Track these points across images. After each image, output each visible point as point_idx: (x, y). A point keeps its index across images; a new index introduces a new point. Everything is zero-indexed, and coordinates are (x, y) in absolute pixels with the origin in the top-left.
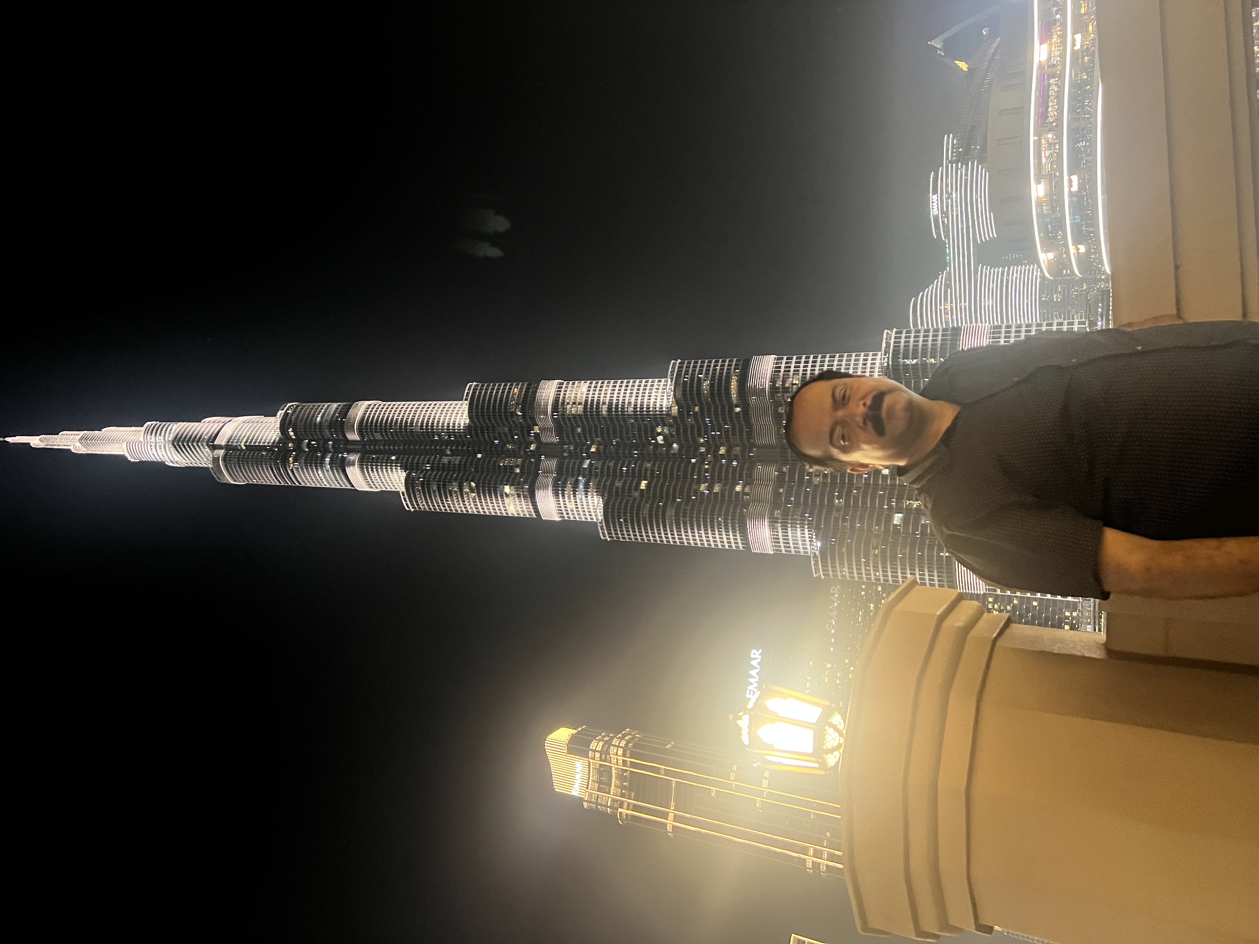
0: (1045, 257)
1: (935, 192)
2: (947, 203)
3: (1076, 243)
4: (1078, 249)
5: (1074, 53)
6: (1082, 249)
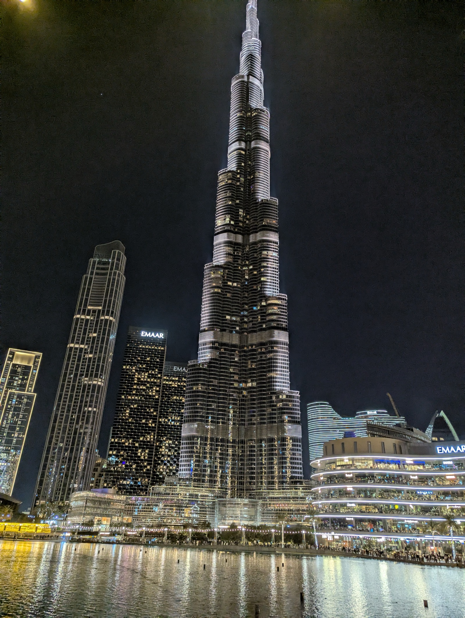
0: (319, 462)
1: (378, 413)
3: (324, 476)
5: (409, 475)
6: (322, 478)
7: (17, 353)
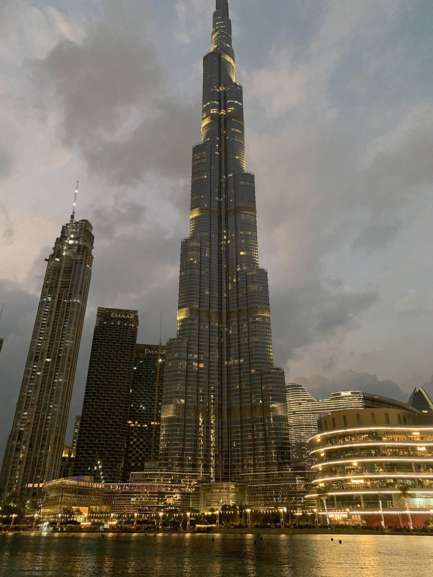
0: (318, 438)
1: (352, 393)
2: (347, 399)
3: (326, 451)
4: (322, 453)
5: (416, 447)
6: (322, 455)
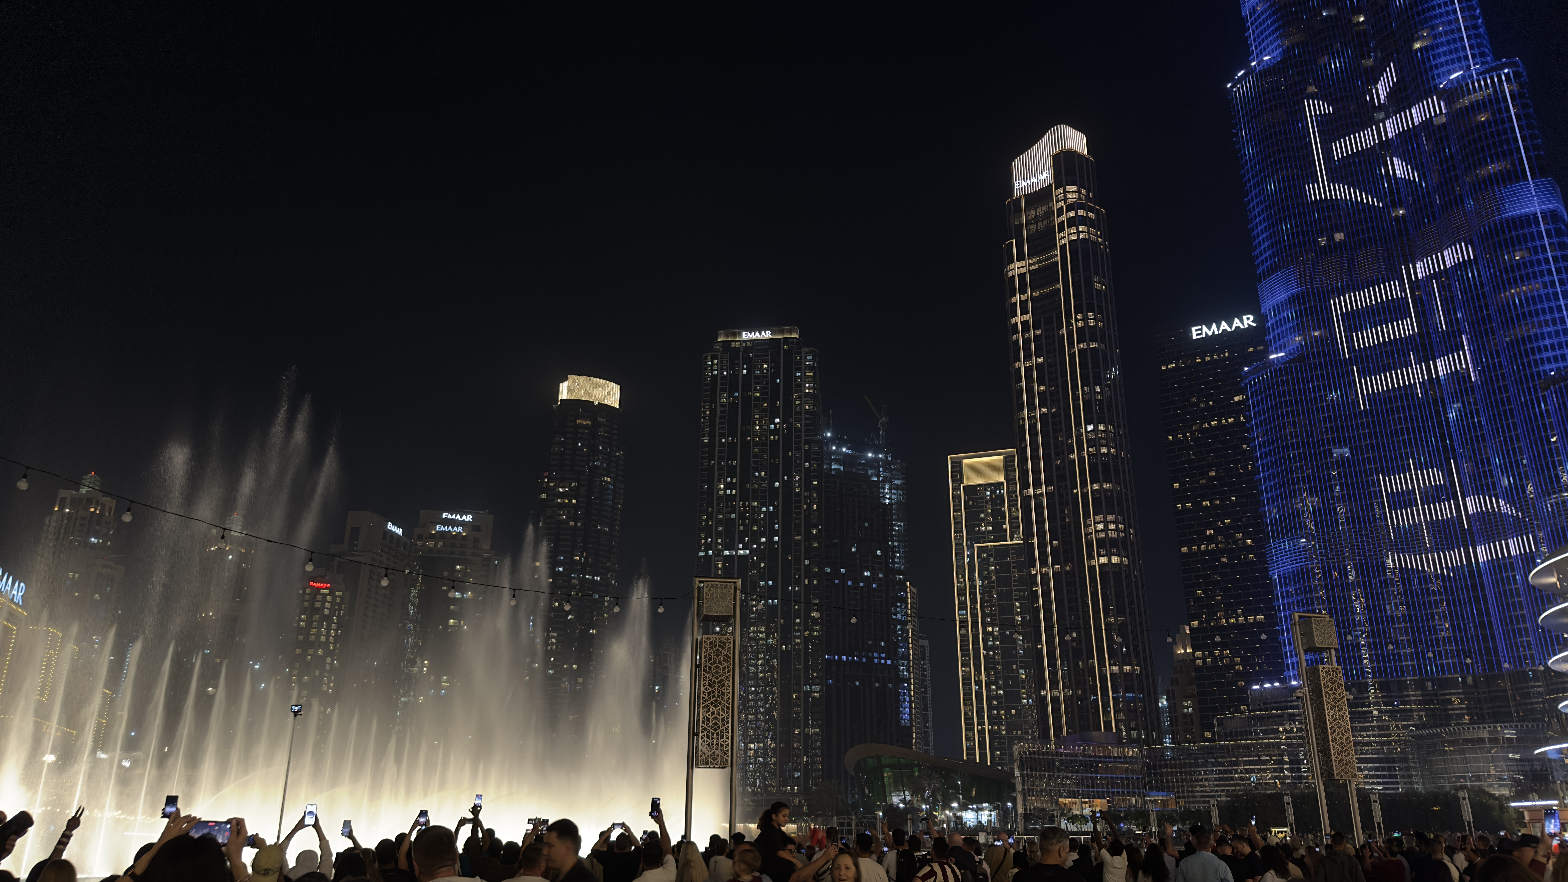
7: (965, 461)
